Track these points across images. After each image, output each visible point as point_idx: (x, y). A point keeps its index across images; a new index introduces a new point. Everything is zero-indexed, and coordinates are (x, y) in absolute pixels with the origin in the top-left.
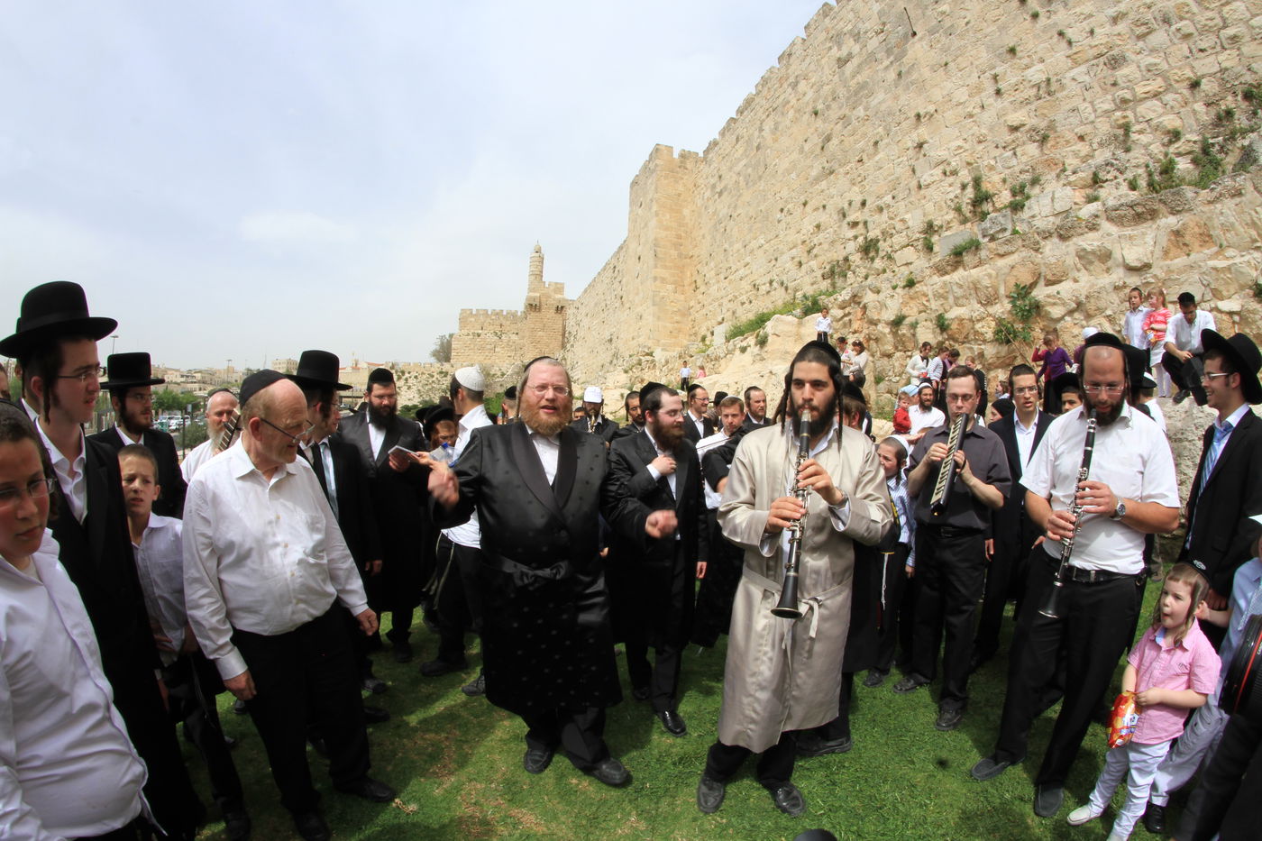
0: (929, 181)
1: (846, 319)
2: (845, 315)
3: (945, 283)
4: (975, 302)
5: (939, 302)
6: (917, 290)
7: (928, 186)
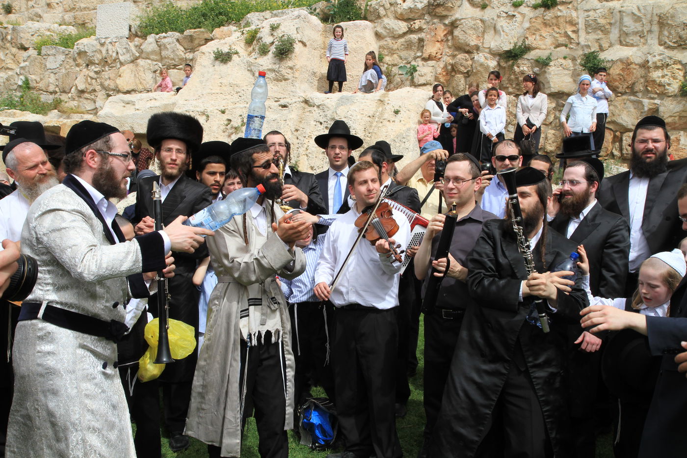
1: (414, 37)
2: (411, 31)
3: (611, 12)
4: (656, 42)
5: (593, 36)
6: (559, 14)
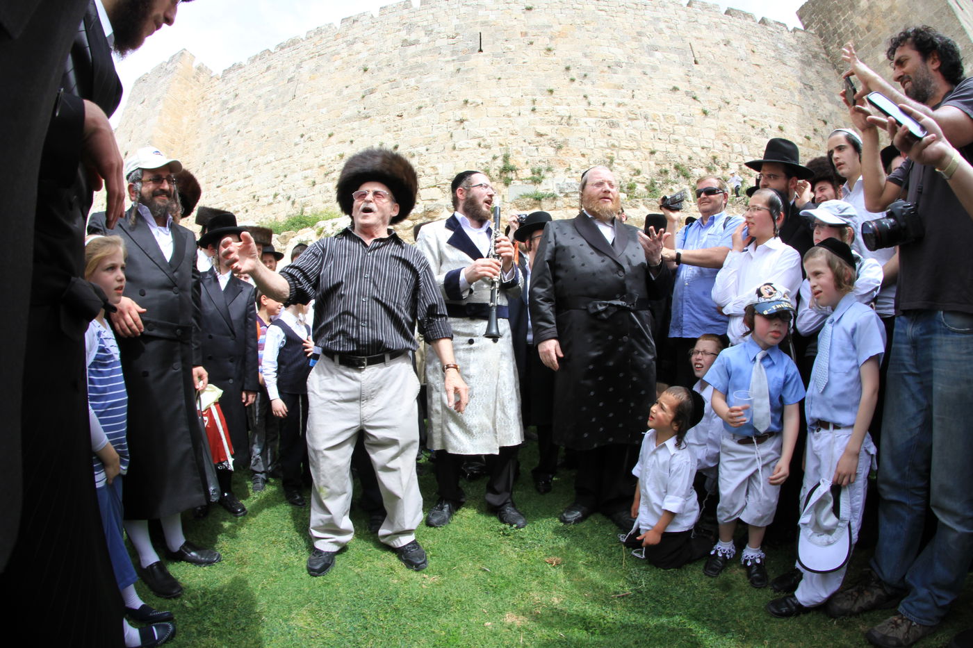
0: (464, 146)
7: (462, 150)
